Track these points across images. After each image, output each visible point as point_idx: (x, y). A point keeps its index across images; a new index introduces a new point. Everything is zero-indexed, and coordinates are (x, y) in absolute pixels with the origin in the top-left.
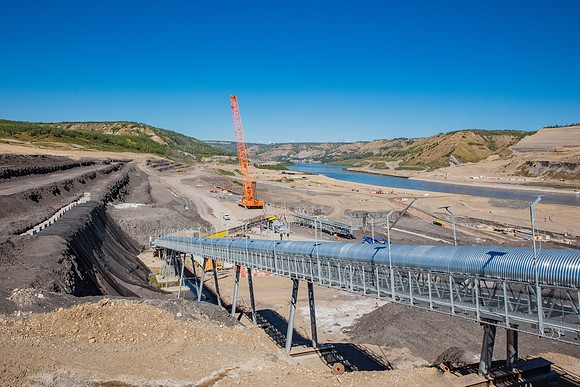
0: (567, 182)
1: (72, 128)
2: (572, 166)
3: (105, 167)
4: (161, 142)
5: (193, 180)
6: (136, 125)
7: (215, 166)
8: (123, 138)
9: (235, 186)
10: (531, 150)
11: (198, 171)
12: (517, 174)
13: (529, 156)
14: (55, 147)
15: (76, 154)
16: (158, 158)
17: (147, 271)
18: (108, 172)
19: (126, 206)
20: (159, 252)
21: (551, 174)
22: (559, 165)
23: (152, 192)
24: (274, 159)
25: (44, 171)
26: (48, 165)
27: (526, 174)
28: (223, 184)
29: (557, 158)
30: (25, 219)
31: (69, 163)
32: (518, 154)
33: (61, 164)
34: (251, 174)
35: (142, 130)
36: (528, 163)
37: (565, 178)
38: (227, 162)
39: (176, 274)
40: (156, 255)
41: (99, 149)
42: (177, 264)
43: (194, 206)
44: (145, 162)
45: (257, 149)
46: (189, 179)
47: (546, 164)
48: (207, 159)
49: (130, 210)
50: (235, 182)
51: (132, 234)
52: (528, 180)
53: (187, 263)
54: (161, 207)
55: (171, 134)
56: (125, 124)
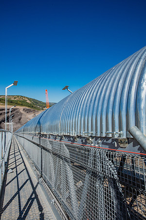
4: (30, 102)
6: (22, 97)
8: (17, 101)
16: (28, 108)
18: (7, 113)
35: (24, 98)
44: (22, 109)
55: (33, 100)
56: (18, 96)
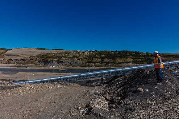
0: (23, 65)
2: (24, 60)
10: (10, 55)
12: (7, 63)
13: (10, 57)
21: (18, 63)
22: (20, 60)
27: (10, 63)
29: (20, 58)
32: (6, 56)
36: (10, 59)
37: (22, 64)
47: (16, 60)
52: (11, 65)
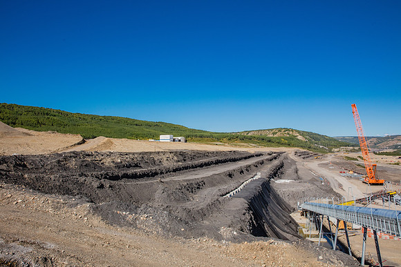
1: (249, 134)
3: (269, 157)
4: (304, 140)
5: (327, 164)
6: (287, 130)
7: (342, 154)
8: (279, 138)
9: (359, 168)
11: (330, 158)
14: (240, 146)
15: (252, 149)
16: (302, 150)
17: (297, 225)
18: (271, 160)
19: (282, 181)
20: (305, 213)
23: (299, 172)
24: (390, 147)
25: (234, 160)
26: (237, 157)
28: (349, 166)
30: (225, 187)
31: (248, 155)
33: (244, 156)
34: (371, 159)
35: (291, 133)
38: (351, 151)
39: (317, 229)
40: (303, 215)
41: (265, 146)
42: (317, 223)
43: (328, 182)
44: (293, 153)
45: (375, 140)
46: (324, 164)
48: (336, 150)
49: (285, 184)
50: (359, 165)
51: (286, 200)
53: (324, 222)
54: (305, 182)
55: (310, 134)
56: (280, 130)
